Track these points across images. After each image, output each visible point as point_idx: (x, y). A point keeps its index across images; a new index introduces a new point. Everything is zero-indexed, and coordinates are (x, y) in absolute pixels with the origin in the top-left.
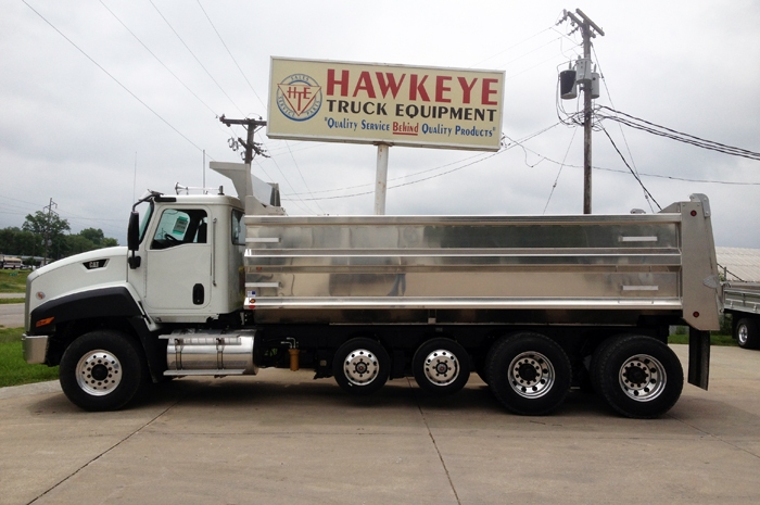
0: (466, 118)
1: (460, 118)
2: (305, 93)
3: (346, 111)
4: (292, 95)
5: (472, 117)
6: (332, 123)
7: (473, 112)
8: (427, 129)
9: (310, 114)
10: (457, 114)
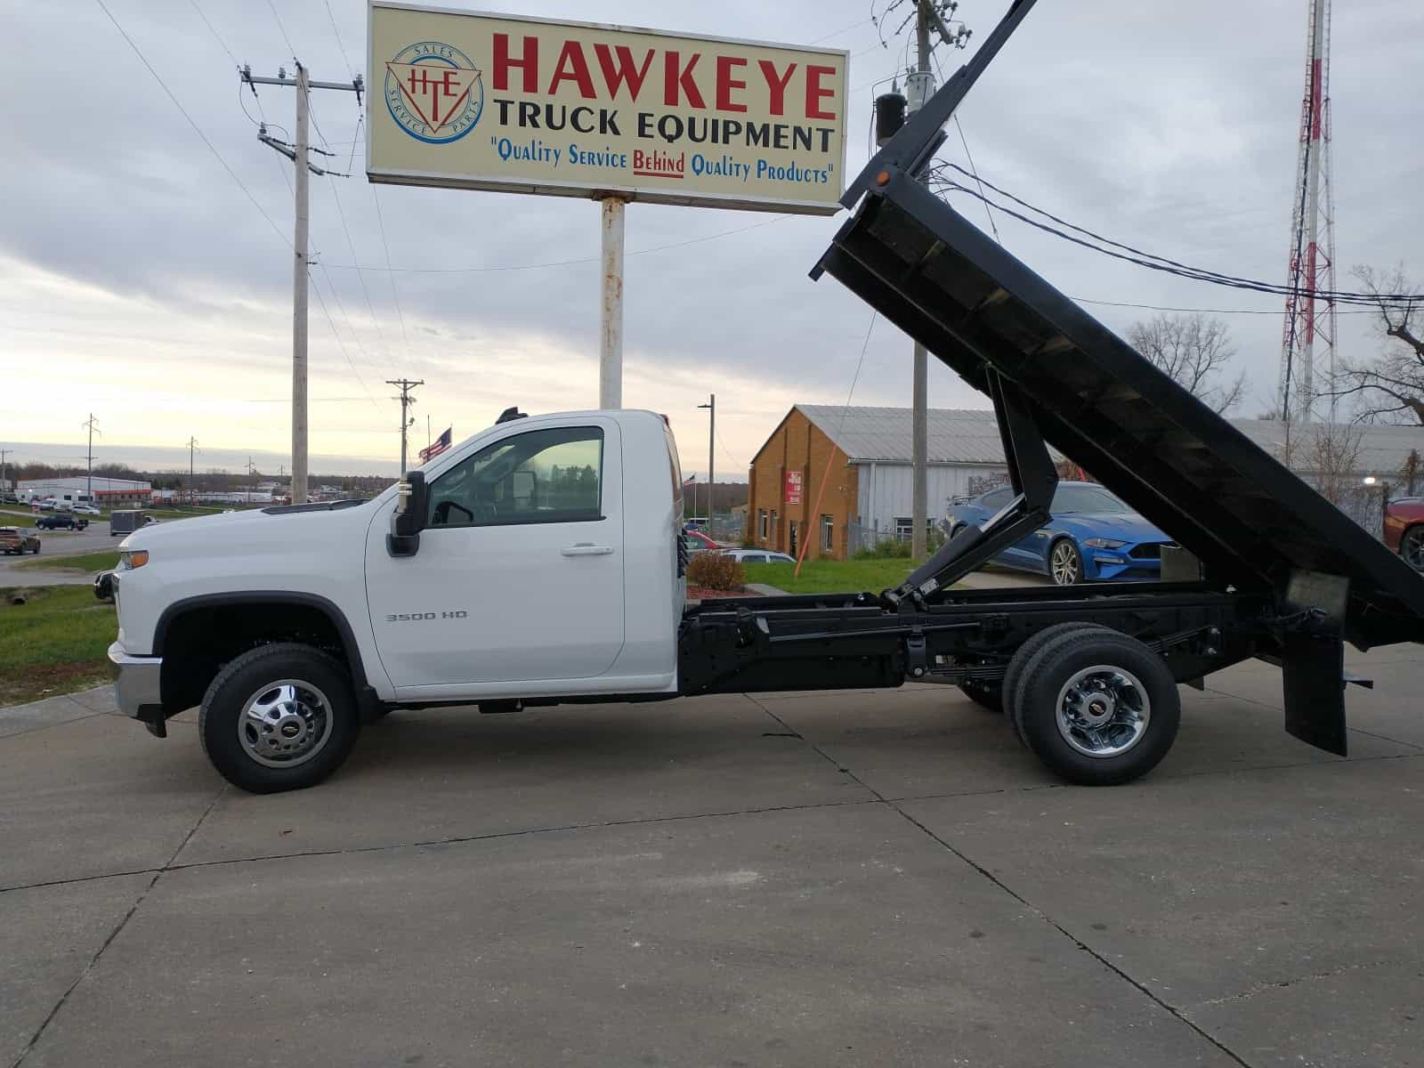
0: (777, 145)
1: (766, 144)
2: (446, 83)
3: (535, 125)
4: (419, 86)
5: (788, 142)
6: (506, 151)
7: (789, 132)
8: (701, 167)
9: (460, 130)
10: (759, 135)
